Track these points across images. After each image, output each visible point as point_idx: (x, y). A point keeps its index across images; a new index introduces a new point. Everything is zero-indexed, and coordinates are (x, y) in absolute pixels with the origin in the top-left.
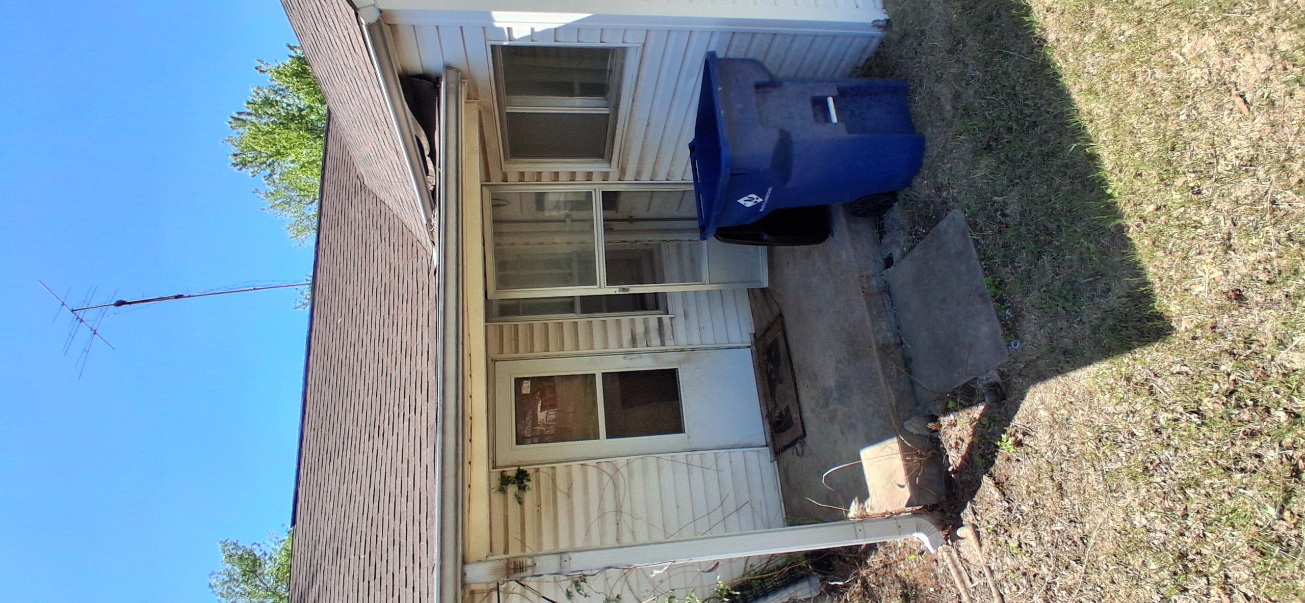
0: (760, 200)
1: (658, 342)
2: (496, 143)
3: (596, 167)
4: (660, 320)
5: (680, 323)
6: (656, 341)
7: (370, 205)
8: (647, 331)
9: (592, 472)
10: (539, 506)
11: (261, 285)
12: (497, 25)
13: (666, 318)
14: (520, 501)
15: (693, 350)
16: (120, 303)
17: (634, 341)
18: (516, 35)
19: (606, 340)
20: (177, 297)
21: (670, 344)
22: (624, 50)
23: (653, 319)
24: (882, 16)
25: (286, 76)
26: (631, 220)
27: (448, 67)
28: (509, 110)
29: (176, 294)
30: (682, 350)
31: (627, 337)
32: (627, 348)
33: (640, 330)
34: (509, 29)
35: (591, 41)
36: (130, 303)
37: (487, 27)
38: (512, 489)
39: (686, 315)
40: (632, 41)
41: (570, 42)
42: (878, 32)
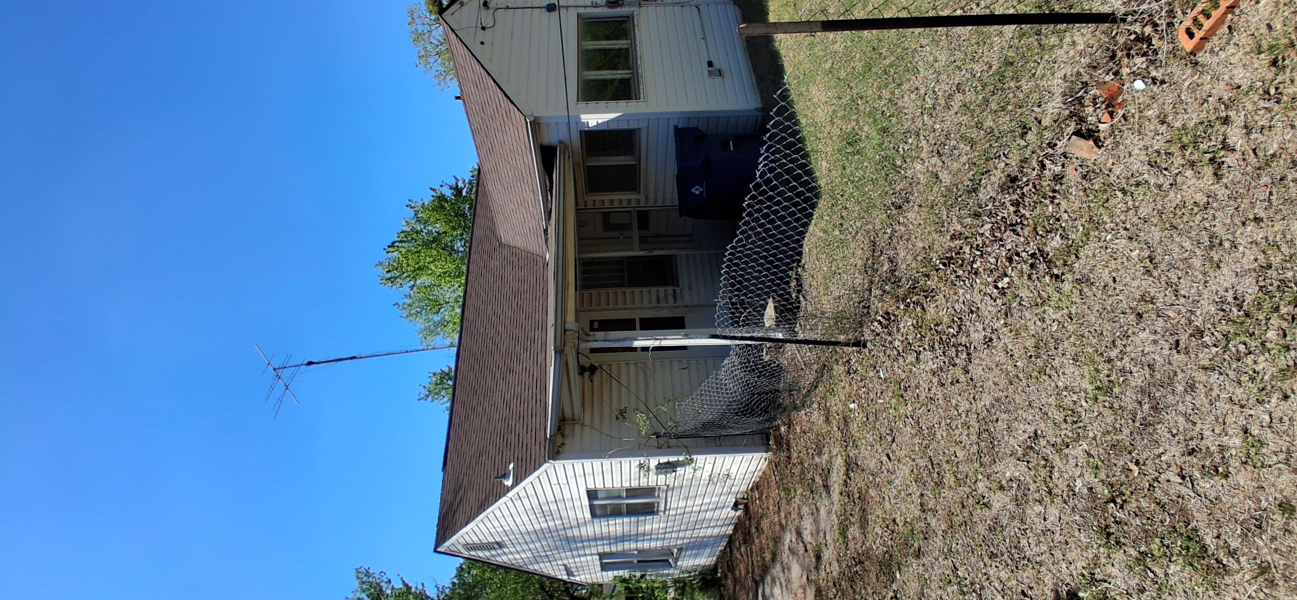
0: (702, 190)
1: (673, 300)
2: (582, 182)
3: (633, 196)
4: (674, 291)
5: (686, 292)
6: (671, 300)
7: (506, 252)
8: (666, 296)
9: (632, 368)
10: (602, 384)
11: (412, 349)
12: (583, 121)
13: (678, 290)
14: (591, 381)
15: (694, 306)
16: (310, 363)
17: (658, 301)
18: (590, 125)
19: (642, 300)
20: (354, 358)
21: (679, 303)
22: (640, 129)
23: (670, 290)
24: (759, 105)
25: (429, 210)
26: (657, 236)
27: (560, 142)
28: (588, 164)
29: (351, 356)
30: (687, 306)
31: (654, 298)
32: (654, 304)
33: (662, 295)
34: (588, 123)
35: (623, 126)
36: (318, 363)
37: (578, 122)
38: (587, 374)
39: (690, 288)
40: (642, 125)
41: (613, 127)
42: (758, 114)
